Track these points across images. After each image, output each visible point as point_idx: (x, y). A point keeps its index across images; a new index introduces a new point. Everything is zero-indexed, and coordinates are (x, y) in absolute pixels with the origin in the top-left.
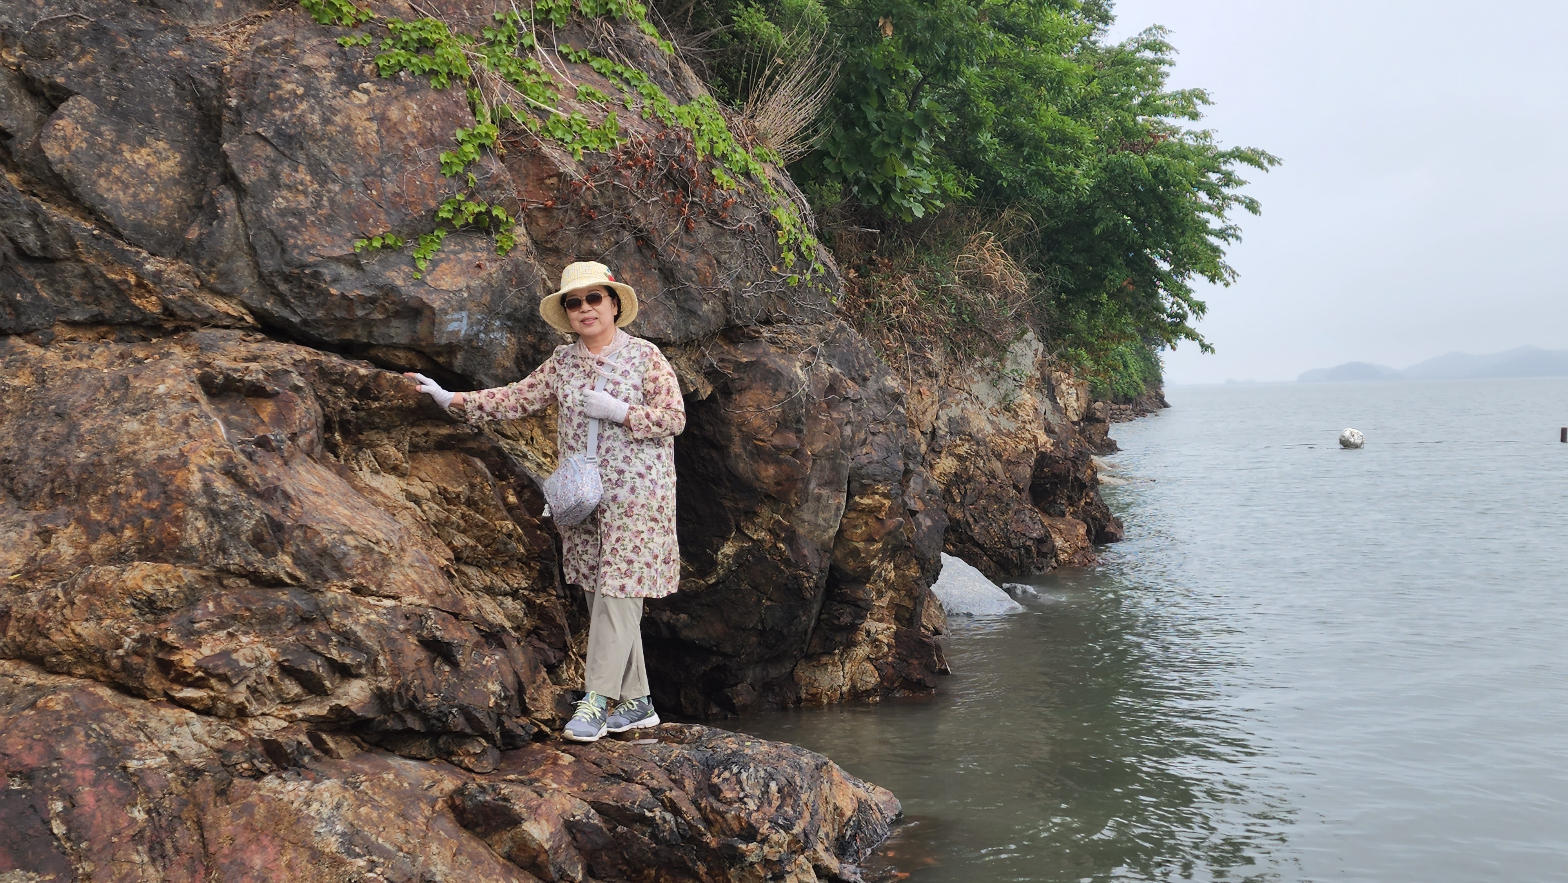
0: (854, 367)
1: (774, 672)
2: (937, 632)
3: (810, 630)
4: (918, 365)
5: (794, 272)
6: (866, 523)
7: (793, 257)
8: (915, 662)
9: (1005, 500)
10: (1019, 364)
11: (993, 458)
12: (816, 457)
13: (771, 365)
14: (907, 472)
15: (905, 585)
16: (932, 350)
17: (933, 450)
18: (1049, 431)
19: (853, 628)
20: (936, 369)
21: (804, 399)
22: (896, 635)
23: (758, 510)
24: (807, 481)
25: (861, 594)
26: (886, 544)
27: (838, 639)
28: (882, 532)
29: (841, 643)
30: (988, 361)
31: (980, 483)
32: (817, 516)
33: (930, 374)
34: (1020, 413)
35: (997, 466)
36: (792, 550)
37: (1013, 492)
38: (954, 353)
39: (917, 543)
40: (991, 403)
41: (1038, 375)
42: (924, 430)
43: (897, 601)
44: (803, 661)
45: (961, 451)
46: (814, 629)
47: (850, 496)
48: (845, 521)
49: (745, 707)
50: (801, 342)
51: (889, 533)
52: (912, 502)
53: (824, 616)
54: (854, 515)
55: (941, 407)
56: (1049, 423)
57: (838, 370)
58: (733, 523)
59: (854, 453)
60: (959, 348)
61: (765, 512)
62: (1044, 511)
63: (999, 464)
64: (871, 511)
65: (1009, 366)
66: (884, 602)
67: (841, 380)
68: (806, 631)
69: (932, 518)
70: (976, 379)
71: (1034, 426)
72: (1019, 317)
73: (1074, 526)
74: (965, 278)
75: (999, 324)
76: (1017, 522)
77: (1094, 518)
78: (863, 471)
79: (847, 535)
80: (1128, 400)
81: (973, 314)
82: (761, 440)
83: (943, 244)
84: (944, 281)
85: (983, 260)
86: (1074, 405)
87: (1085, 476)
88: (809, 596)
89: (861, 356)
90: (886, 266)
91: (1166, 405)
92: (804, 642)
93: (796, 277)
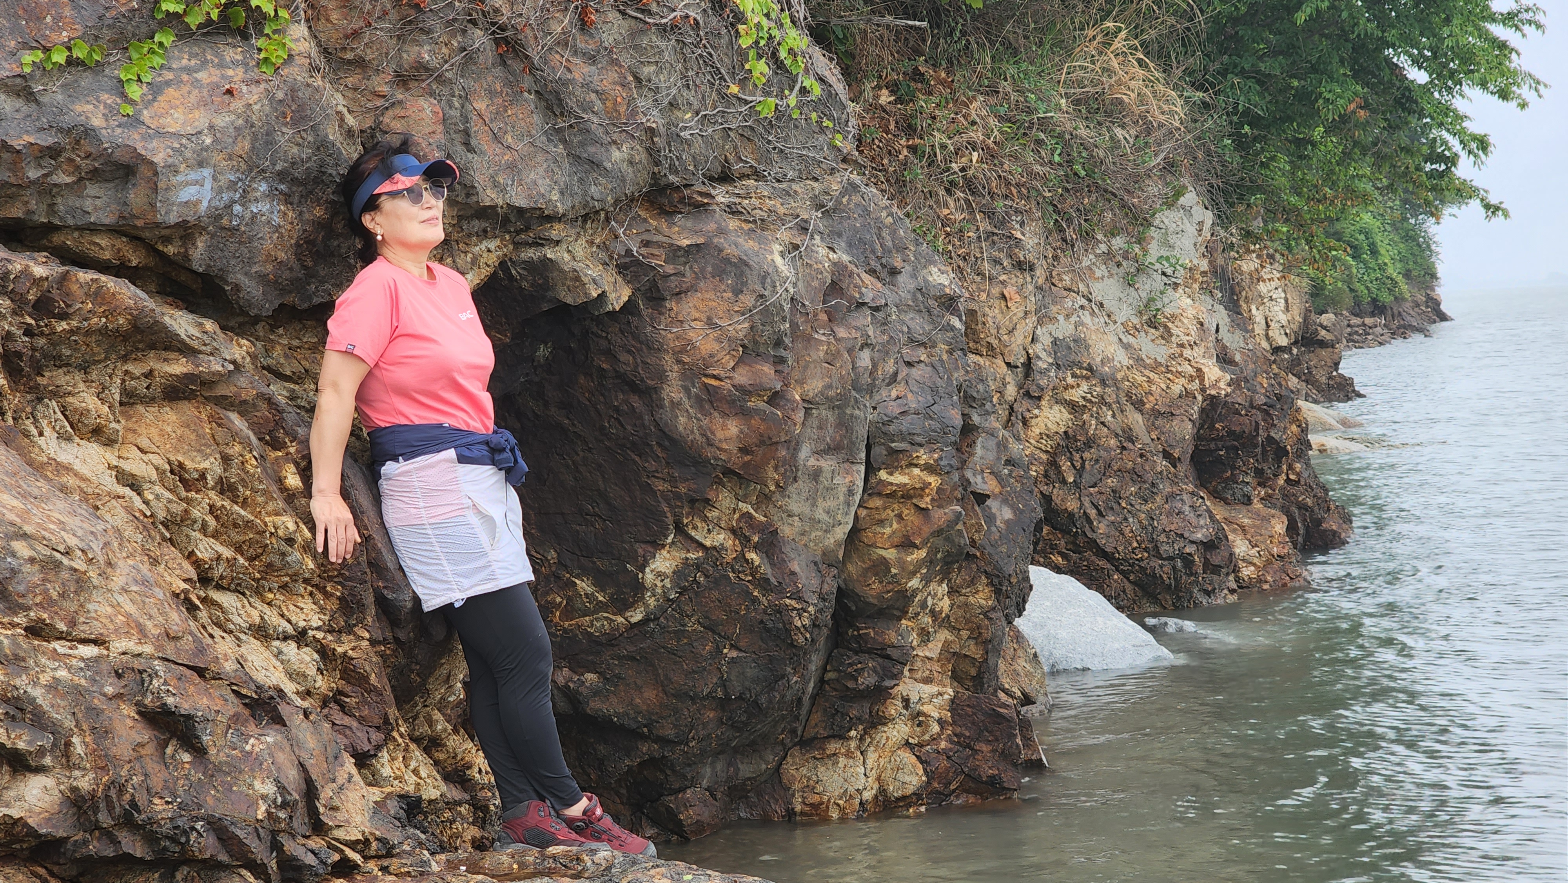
0: (873, 251)
1: (746, 769)
2: (1027, 700)
3: (806, 700)
4: (1000, 250)
5: (768, 94)
6: (900, 516)
7: (766, 69)
8: (985, 748)
9: (1149, 477)
10: (1172, 247)
11: (1129, 407)
12: (809, 405)
13: (729, 250)
14: (968, 430)
15: (968, 621)
16: (1022, 224)
17: (1028, 394)
18: (1224, 359)
19: (880, 694)
20: (1030, 257)
21: (787, 307)
22: (954, 705)
23: (711, 495)
24: (794, 445)
25: (892, 637)
26: (933, 551)
27: (854, 713)
28: (927, 530)
29: (860, 720)
30: (1118, 242)
31: (1108, 449)
32: (814, 505)
33: (1023, 267)
34: (1175, 330)
35: (1136, 420)
36: (772, 564)
37: (1162, 464)
38: (1061, 230)
39: (989, 549)
40: (1124, 313)
41: (1204, 265)
42: (1011, 360)
43: (956, 648)
44: (796, 751)
45: (1075, 395)
46: (814, 697)
47: (870, 469)
48: (863, 513)
49: (700, 827)
50: (781, 210)
51: (939, 533)
52: (979, 479)
53: (830, 675)
54: (877, 502)
55: (1040, 322)
56: (1225, 347)
57: (845, 258)
58: (670, 519)
59: (877, 397)
60: (1069, 221)
61: (725, 499)
62: (1216, 495)
63: (1138, 417)
64: (907, 495)
65: (1155, 250)
66: (933, 649)
67: (851, 275)
68: (800, 700)
69: (1013, 508)
70: (1098, 273)
71: (1198, 351)
72: (1170, 167)
73: (1266, 519)
74: (1077, 102)
75: (1137, 179)
76: (1169, 514)
77: (1302, 507)
78: (892, 428)
79: (867, 536)
80: (1378, 308)
81: (1092, 163)
82: (715, 377)
83: (1041, 44)
84: (1042, 107)
85: (1108, 71)
86: (1283, 318)
87: (1286, 434)
88: (801, 640)
89: (885, 233)
90: (942, 82)
91: (1443, 317)
92: (797, 718)
93: (772, 101)
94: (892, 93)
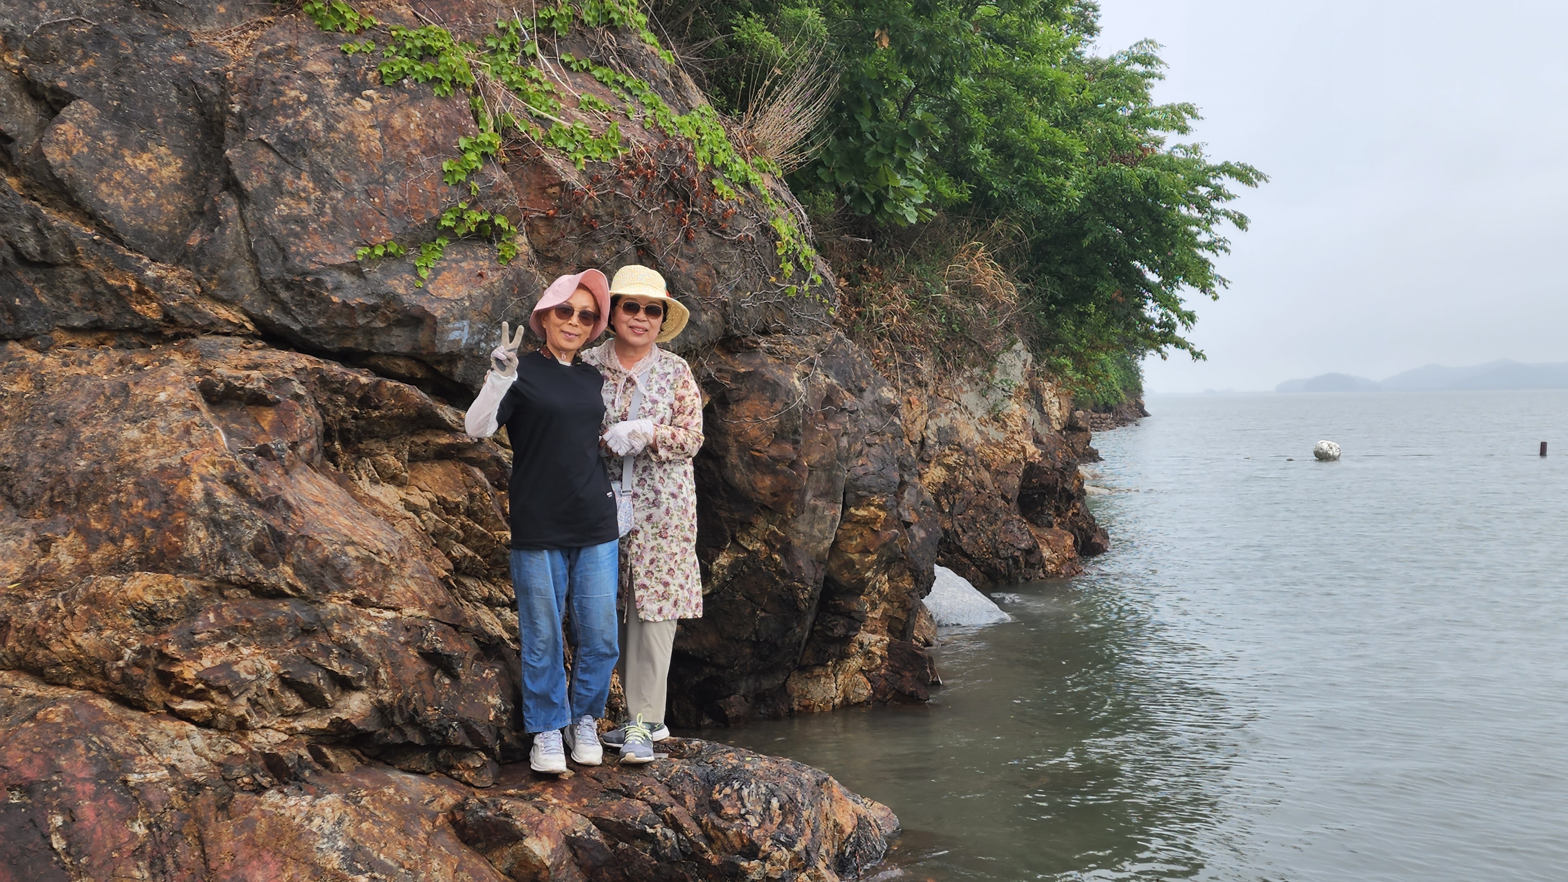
0: (850, 378)
1: (767, 684)
2: (928, 643)
3: (804, 642)
4: (908, 374)
5: (792, 283)
6: (861, 535)
7: (791, 268)
8: (908, 674)
9: (994, 510)
10: (1008, 374)
11: (982, 469)
12: (812, 468)
13: (768, 375)
14: (903, 484)
15: (898, 597)
16: (921, 359)
17: (922, 460)
18: (1037, 441)
19: (847, 640)
20: (925, 379)
21: (801, 410)
22: (890, 647)
23: (754, 521)
24: (803, 492)
25: (855, 606)
26: (880, 556)
27: (831, 651)
28: (878, 544)
29: (834, 655)
30: (977, 371)
31: (969, 493)
32: (812, 527)
33: (920, 384)
34: (1009, 423)
35: (986, 476)
36: (787, 561)
37: (1001, 503)
38: (944, 363)
39: (911, 555)
40: (980, 413)
41: (1027, 386)
42: (913, 439)
43: (890, 613)
44: (795, 673)
45: (951, 461)
46: (808, 640)
47: (845, 507)
48: (840, 532)
49: (737, 719)
50: (799, 353)
51: (884, 545)
52: (907, 513)
53: (818, 628)
54: (848, 526)
55: (930, 417)
56: (1037, 434)
57: (835, 381)
58: (728, 534)
59: (850, 465)
60: (949, 358)
61: (761, 523)
62: (1032, 521)
63: (987, 474)
64: (866, 522)
65: (998, 376)
66: (877, 614)
67: (838, 391)
68: (800, 643)
69: (926, 531)
70: (965, 389)
71: (1023, 436)
72: (1008, 327)
73: (1062, 537)
74: (954, 288)
75: (988, 334)
76: (1005, 532)
77: (1081, 529)
78: (858, 483)
79: (842, 546)
80: (1108, 408)
81: (963, 324)
82: (757, 451)
83: (933, 253)
84: (935, 290)
85: (973, 270)
86: (1058, 414)
87: (1072, 486)
88: (803, 607)
89: (857, 367)
90: (876, 275)
91: (1146, 415)
92: (797, 653)
93: (795, 287)
94: (847, 280)
